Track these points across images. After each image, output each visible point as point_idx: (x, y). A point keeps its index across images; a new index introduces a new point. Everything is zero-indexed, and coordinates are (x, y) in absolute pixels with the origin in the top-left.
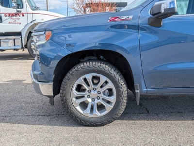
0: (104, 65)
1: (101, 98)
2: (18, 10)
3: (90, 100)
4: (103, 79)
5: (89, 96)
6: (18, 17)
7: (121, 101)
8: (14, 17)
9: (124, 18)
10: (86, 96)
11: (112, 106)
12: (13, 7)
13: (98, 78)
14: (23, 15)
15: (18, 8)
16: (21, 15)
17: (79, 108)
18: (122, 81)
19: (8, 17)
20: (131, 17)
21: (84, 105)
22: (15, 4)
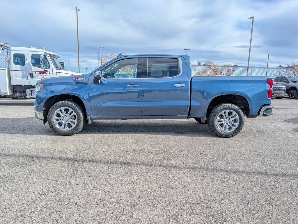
0: (71, 103)
1: (70, 120)
2: (45, 69)
3: (63, 122)
4: (70, 110)
5: (63, 120)
6: (46, 75)
7: (79, 122)
8: (43, 75)
9: (81, 79)
10: (62, 119)
11: (75, 125)
12: (42, 68)
13: (68, 110)
14: (50, 74)
15: (45, 68)
16: (48, 73)
17: (57, 126)
18: (80, 111)
19: (38, 74)
20: (84, 79)
21: (60, 124)
22: (43, 65)
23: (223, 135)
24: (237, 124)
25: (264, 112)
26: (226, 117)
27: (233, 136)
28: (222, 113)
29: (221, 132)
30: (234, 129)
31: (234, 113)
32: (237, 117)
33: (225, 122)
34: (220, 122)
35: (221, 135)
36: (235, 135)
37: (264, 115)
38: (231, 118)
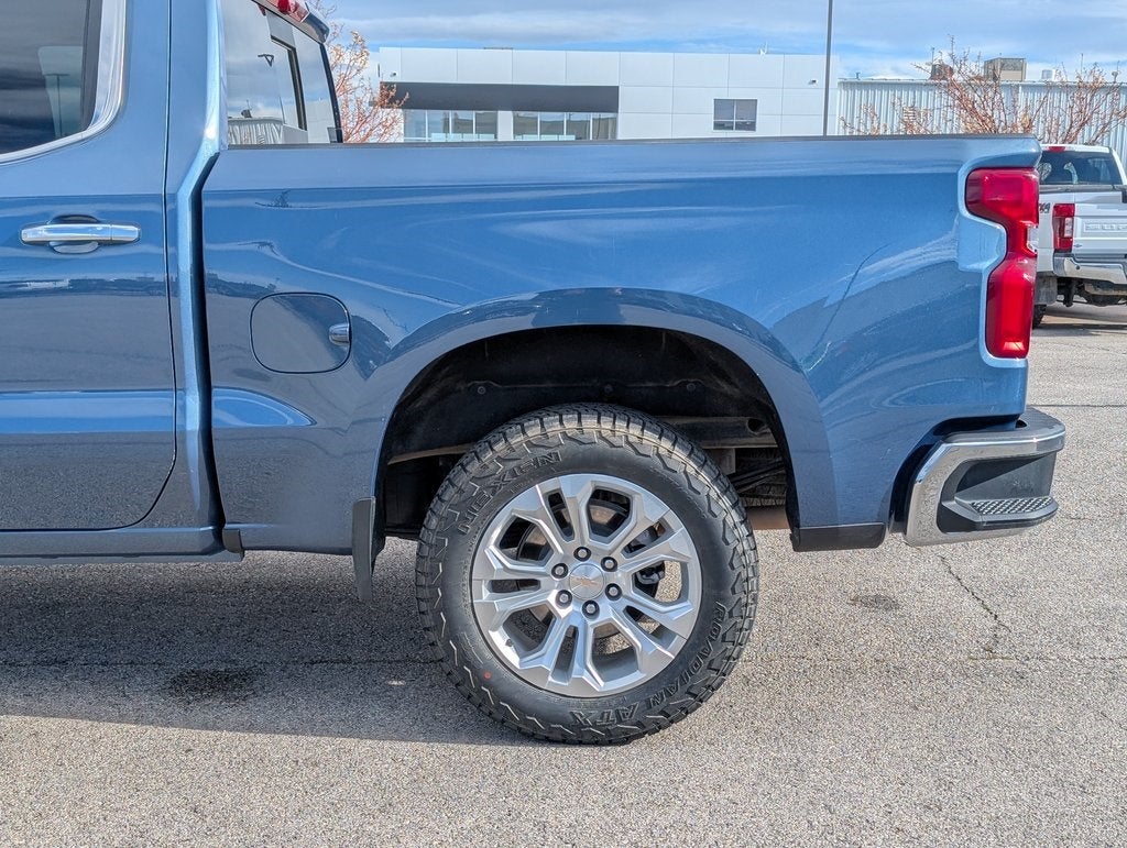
23: (546, 720)
24: (681, 617)
25: (945, 496)
26: (575, 543)
27: (644, 729)
28: (529, 503)
29: (526, 695)
30: (655, 657)
31: (648, 508)
32: (679, 546)
33: (566, 597)
34: (515, 596)
35: (527, 722)
36: (671, 717)
37: (950, 522)
38: (618, 555)
